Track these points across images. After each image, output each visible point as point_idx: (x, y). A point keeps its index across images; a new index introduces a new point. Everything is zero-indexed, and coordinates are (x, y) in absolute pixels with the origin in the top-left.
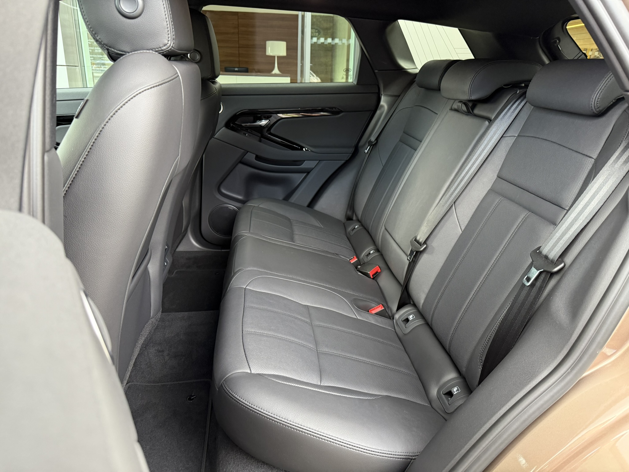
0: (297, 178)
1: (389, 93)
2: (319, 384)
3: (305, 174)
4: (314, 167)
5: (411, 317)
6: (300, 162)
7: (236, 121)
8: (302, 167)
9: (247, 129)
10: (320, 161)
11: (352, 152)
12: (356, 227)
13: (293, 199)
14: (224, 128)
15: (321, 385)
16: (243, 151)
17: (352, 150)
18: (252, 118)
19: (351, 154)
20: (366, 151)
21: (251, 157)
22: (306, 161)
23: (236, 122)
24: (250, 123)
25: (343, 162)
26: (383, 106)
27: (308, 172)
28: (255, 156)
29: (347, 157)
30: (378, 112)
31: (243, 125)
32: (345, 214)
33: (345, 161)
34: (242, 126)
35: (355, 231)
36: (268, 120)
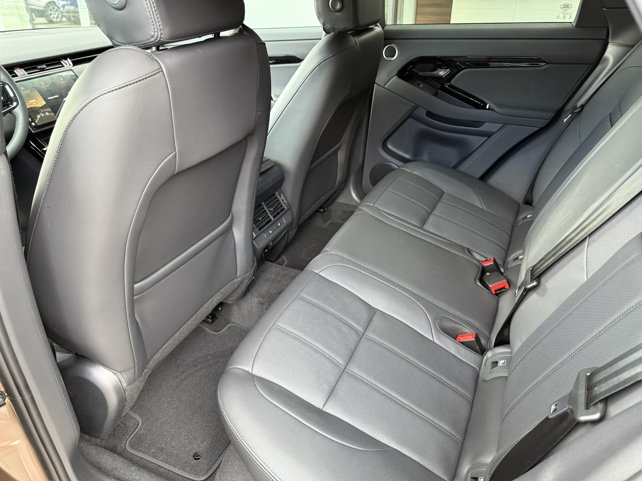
0: (475, 140)
1: (620, 41)
2: (320, 406)
3: (486, 138)
4: (496, 131)
5: (501, 363)
6: (480, 124)
7: (413, 68)
8: (482, 130)
9: (424, 79)
10: (505, 124)
11: (550, 118)
12: (529, 216)
13: (463, 168)
14: (396, 77)
15: (323, 410)
16: (414, 104)
17: (550, 115)
18: (432, 65)
19: (548, 121)
20: (565, 120)
21: (422, 113)
22: (486, 123)
23: (413, 70)
24: (429, 72)
25: (536, 129)
26: (607, 60)
27: (489, 135)
28: (426, 111)
29: (542, 123)
30: (599, 67)
31: (421, 74)
32: (524, 196)
33: (540, 128)
34: (418, 74)
35: (525, 220)
36: (449, 69)
